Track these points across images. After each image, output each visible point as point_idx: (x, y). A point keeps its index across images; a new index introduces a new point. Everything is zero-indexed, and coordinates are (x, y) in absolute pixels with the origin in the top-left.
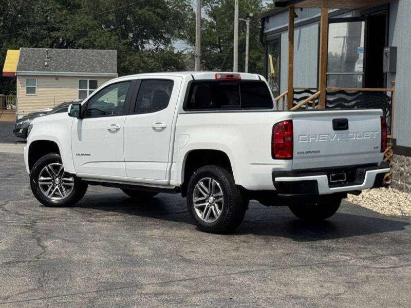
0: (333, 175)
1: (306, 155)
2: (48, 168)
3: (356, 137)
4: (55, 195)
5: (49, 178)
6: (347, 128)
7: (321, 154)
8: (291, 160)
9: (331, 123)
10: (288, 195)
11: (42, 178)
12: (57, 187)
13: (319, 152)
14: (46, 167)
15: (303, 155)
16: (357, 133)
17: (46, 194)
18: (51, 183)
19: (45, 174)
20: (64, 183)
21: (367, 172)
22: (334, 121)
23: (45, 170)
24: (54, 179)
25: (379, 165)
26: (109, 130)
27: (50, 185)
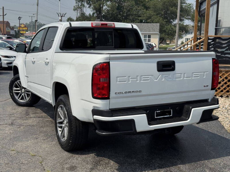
0: (157, 112)
1: (125, 95)
2: (17, 82)
3: (184, 77)
5: (18, 89)
6: (173, 69)
7: (143, 93)
8: (108, 100)
9: (155, 65)
11: (15, 89)
12: (23, 94)
13: (140, 91)
14: (16, 82)
15: (121, 95)
16: (185, 73)
18: (20, 91)
19: (17, 87)
20: (26, 92)
21: (193, 109)
22: (159, 63)
25: (209, 101)
26: (32, 62)
27: (19, 93)
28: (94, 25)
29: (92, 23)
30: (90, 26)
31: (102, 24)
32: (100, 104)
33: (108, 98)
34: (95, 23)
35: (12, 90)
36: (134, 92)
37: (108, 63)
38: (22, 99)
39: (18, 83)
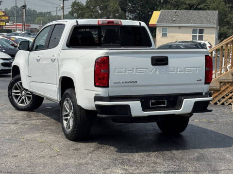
0: (152, 101)
1: (123, 84)
3: (177, 71)
4: (21, 103)
5: (18, 91)
6: (167, 64)
7: (138, 83)
8: (108, 88)
9: (150, 60)
10: (104, 116)
11: (15, 91)
12: (23, 97)
13: (136, 82)
14: (16, 84)
15: (119, 84)
16: (177, 68)
17: (16, 101)
18: (20, 94)
19: (16, 89)
20: (27, 95)
21: (185, 100)
22: (153, 58)
23: (16, 86)
24: (21, 92)
25: (204, 94)
26: (37, 59)
27: (19, 96)
28: (100, 23)
29: (98, 21)
30: (97, 23)
31: (109, 22)
32: (101, 91)
33: (108, 86)
34: (102, 21)
35: (12, 93)
36: (130, 82)
37: (108, 57)
38: (22, 102)
39: (18, 85)
